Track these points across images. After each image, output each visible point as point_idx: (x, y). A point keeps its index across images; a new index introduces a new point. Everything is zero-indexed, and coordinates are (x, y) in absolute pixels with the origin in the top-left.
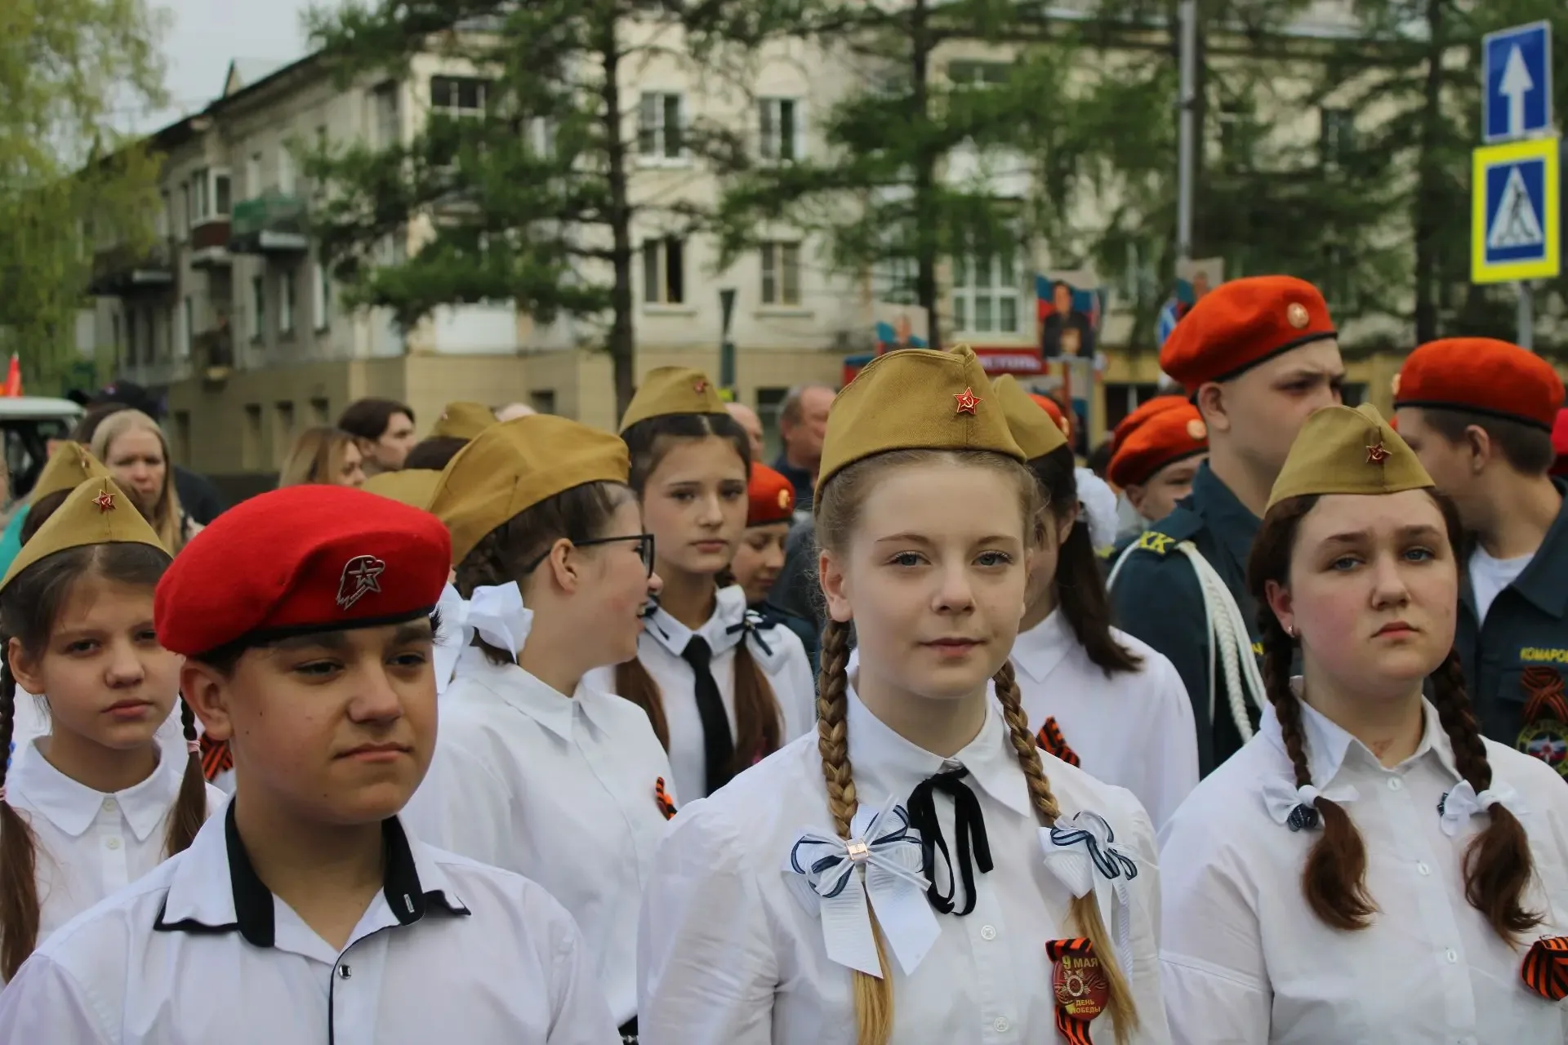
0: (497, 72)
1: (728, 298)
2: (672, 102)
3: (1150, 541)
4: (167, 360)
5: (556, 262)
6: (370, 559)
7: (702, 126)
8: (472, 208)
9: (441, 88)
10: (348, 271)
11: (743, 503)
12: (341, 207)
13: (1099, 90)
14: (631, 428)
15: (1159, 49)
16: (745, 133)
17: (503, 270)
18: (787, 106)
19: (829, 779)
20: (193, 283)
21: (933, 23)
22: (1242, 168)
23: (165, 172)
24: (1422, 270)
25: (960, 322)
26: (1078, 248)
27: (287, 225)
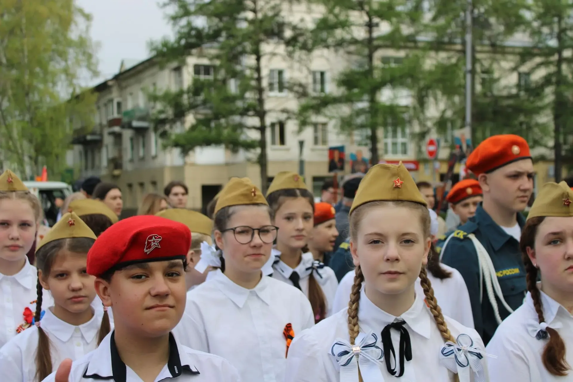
0: (217, 62)
1: (301, 144)
2: (280, 73)
3: (458, 234)
4: (99, 168)
5: (239, 131)
6: (157, 236)
7: (292, 81)
8: (208, 112)
9: (197, 69)
10: (164, 135)
11: (311, 221)
12: (161, 112)
13: (437, 67)
14: (271, 194)
15: (458, 51)
16: (307, 84)
17: (219, 134)
18: (322, 74)
19: (350, 323)
20: (108, 140)
21: (375, 43)
22: (489, 94)
23: (99, 99)
24: (557, 131)
25: (386, 152)
26: (429, 124)
27: (142, 119)
